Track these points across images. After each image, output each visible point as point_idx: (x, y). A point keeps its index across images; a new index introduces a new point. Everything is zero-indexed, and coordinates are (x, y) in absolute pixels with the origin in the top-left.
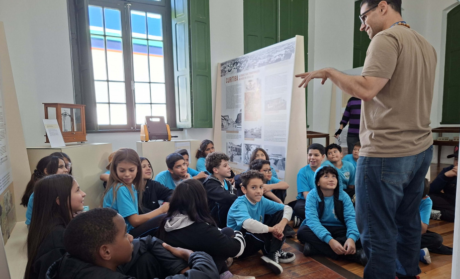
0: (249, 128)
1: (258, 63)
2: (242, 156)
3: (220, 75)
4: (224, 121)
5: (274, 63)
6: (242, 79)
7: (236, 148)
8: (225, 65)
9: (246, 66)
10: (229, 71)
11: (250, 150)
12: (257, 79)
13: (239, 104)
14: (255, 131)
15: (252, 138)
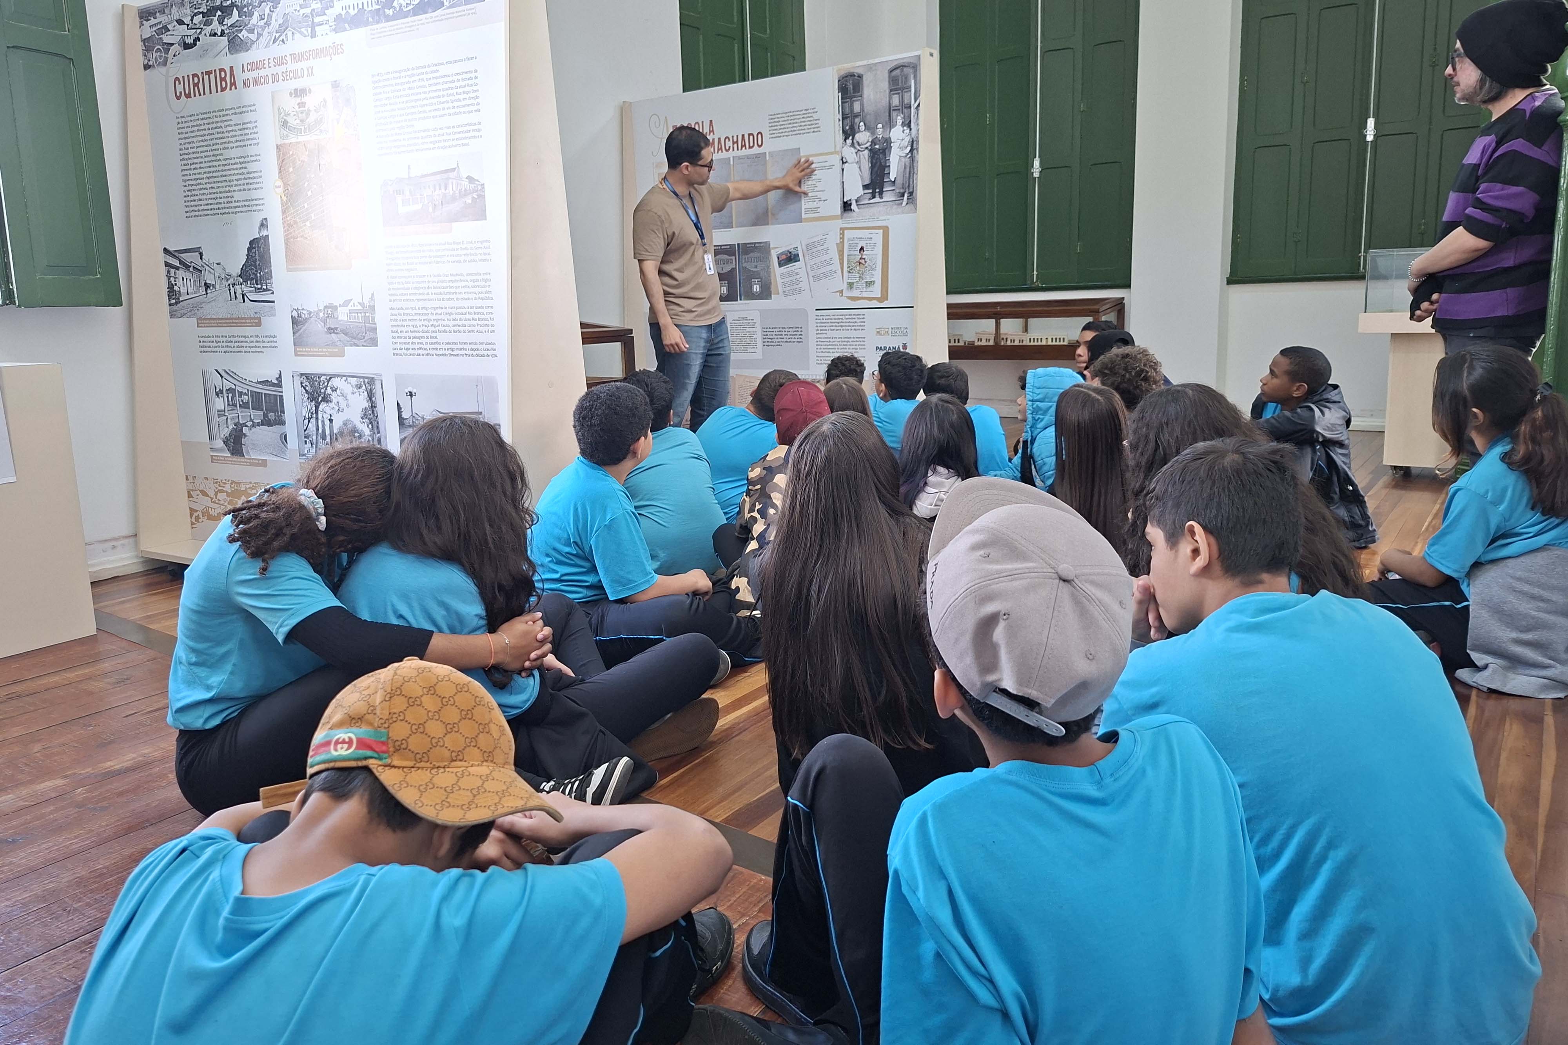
0: (312, 303)
1: (332, 13)
2: (291, 428)
3: (141, 60)
4: (181, 273)
5: (406, 15)
6: (256, 82)
7: (257, 396)
8: (162, 18)
9: (274, 25)
10: (187, 46)
11: (326, 399)
12: (335, 85)
13: (254, 194)
14: (342, 315)
15: (334, 344)
